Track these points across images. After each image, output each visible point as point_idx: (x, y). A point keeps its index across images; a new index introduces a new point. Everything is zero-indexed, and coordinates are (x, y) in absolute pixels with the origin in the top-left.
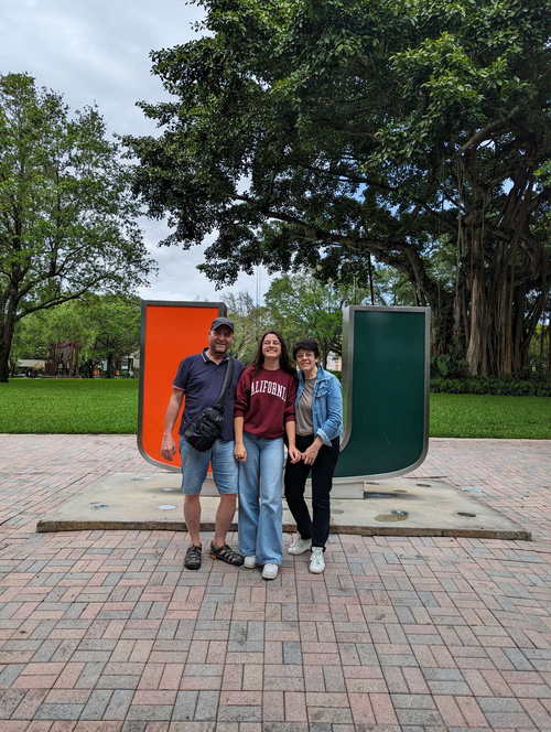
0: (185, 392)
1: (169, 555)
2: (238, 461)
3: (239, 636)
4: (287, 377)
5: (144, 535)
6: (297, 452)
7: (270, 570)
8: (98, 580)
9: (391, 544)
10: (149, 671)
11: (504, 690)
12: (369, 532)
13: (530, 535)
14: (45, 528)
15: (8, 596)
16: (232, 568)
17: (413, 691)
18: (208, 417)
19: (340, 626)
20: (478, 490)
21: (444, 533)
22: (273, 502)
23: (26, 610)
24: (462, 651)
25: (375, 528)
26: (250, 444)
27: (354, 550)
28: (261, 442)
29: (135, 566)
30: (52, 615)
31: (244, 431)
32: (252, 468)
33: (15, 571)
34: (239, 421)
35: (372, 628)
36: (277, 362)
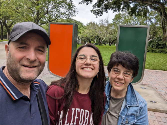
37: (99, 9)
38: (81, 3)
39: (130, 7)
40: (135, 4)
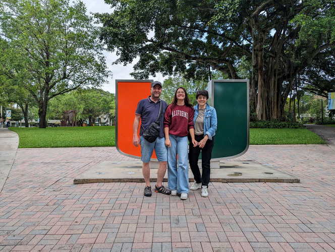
0: (141, 117)
1: (136, 191)
2: (167, 147)
3: (176, 222)
4: (188, 108)
5: (123, 184)
6: (196, 141)
7: (184, 195)
8: (106, 201)
9: (237, 185)
10: (137, 235)
11: (300, 239)
12: (226, 181)
13: (299, 180)
14: (77, 182)
15: (67, 208)
16: (167, 195)
17: (260, 241)
18: (153, 127)
19: (221, 217)
20: (271, 165)
21: (260, 181)
22: (184, 165)
23: (76, 213)
24: (278, 225)
25: (228, 179)
26: (172, 139)
27: (220, 188)
28: (178, 138)
29: (122, 196)
30: (88, 215)
31: (169, 134)
32: (174, 150)
33: (67, 199)
34: (167, 129)
35: (235, 217)
36: (184, 101)
37: (142, 71)
38: (116, 63)
39: (186, 68)
40: (192, 64)
